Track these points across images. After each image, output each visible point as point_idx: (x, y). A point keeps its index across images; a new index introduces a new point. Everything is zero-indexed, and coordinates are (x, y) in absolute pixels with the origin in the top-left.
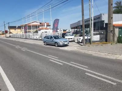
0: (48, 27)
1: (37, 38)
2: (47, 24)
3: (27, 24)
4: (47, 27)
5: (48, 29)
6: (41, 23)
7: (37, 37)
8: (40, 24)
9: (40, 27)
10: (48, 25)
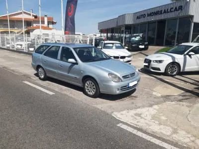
0: (51, 26)
1: (23, 46)
2: (48, 19)
3: (8, 15)
4: (48, 25)
5: (51, 29)
6: (36, 17)
7: (21, 45)
8: (34, 18)
9: (35, 25)
10: (51, 22)
